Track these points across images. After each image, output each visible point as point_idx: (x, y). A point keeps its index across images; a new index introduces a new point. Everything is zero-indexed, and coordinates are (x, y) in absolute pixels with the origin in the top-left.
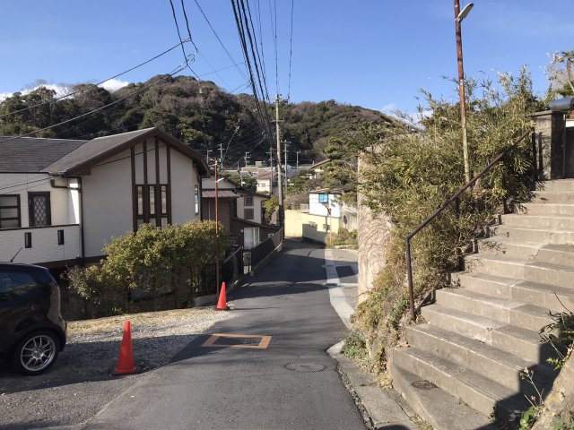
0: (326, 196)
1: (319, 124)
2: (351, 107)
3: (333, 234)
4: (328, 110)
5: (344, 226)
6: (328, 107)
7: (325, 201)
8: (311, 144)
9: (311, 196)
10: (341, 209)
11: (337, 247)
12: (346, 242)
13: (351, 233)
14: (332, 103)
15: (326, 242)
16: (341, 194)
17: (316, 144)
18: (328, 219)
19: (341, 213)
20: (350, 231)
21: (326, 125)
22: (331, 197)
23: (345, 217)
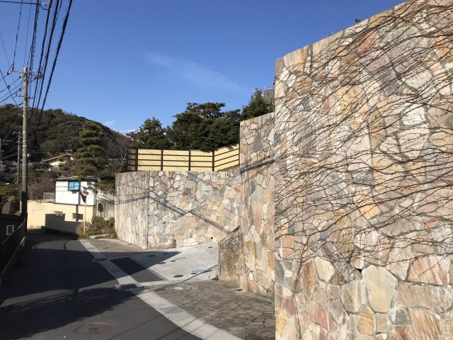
0: (77, 184)
1: (45, 129)
2: (76, 117)
3: (87, 224)
4: (55, 117)
5: (98, 214)
6: (55, 114)
7: (77, 188)
8: (38, 146)
9: (58, 184)
10: (95, 197)
11: (93, 237)
12: (103, 231)
13: (108, 222)
14: (59, 111)
15: (78, 232)
16: (96, 181)
17: (43, 145)
18: (79, 207)
19: (96, 201)
20: (106, 219)
21: (52, 129)
22: (84, 184)
23: (100, 205)
